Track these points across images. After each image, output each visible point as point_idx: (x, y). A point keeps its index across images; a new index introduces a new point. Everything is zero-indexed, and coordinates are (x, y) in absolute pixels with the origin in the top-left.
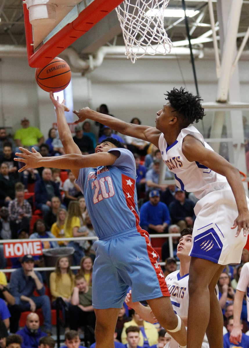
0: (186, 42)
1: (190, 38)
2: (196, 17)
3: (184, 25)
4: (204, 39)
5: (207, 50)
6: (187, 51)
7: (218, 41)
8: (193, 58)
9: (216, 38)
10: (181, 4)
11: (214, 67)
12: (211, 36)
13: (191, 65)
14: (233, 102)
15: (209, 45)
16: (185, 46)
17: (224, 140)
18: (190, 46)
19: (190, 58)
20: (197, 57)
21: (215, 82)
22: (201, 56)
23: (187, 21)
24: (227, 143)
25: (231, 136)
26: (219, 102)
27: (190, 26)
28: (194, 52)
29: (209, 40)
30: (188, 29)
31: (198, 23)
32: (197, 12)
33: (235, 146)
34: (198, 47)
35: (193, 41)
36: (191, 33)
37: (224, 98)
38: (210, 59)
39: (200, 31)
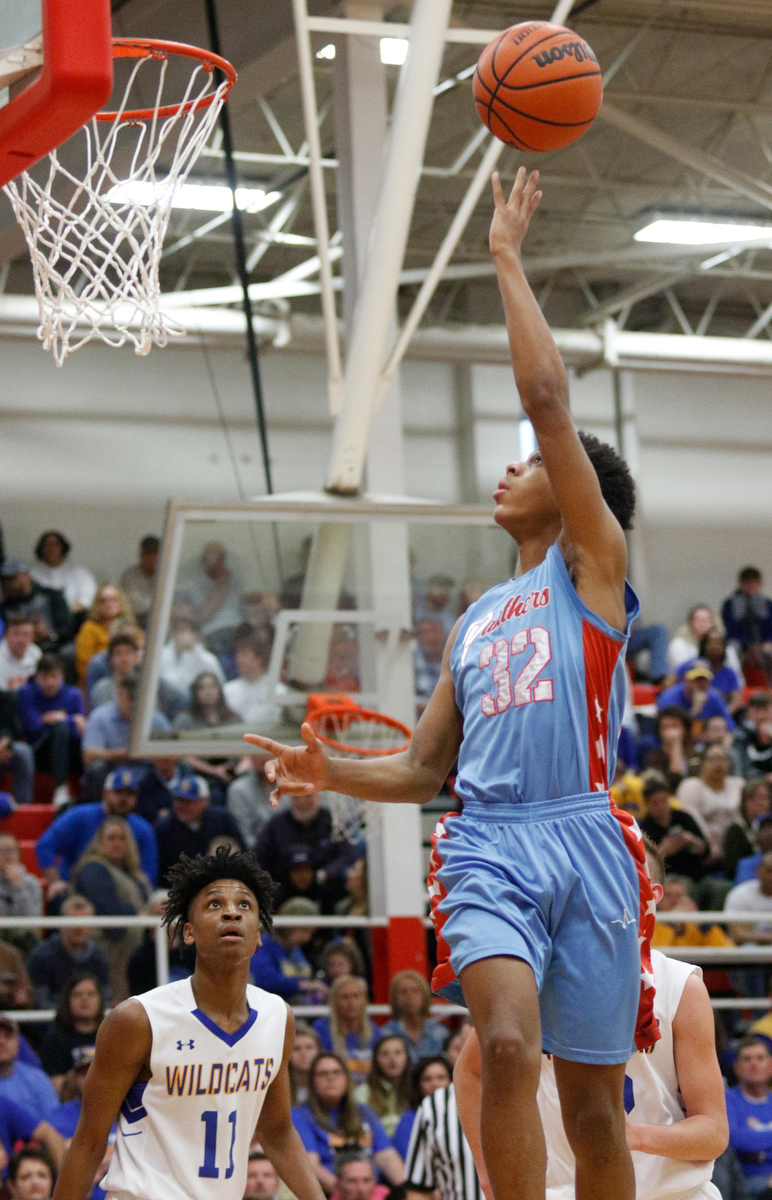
0: (234, 293)
1: (247, 280)
2: (271, 212)
3: (229, 238)
4: (291, 284)
5: (302, 321)
6: (236, 322)
7: (338, 295)
8: (253, 347)
9: (331, 284)
10: (221, 167)
11: (322, 379)
12: (314, 278)
13: (246, 368)
14: (377, 496)
15: (307, 305)
16: (231, 306)
17: (347, 616)
18: (247, 307)
19: (244, 343)
20: (268, 341)
21: (325, 427)
22: (282, 338)
23: (241, 225)
24: (354, 626)
25: (370, 606)
26: (335, 491)
27: (247, 240)
28: (260, 324)
29: (307, 289)
30: (242, 251)
31: (276, 233)
32: (275, 196)
33: (383, 636)
34: (272, 310)
35: (257, 291)
36: (251, 264)
37: (350, 480)
38: (310, 350)
39: (281, 260)
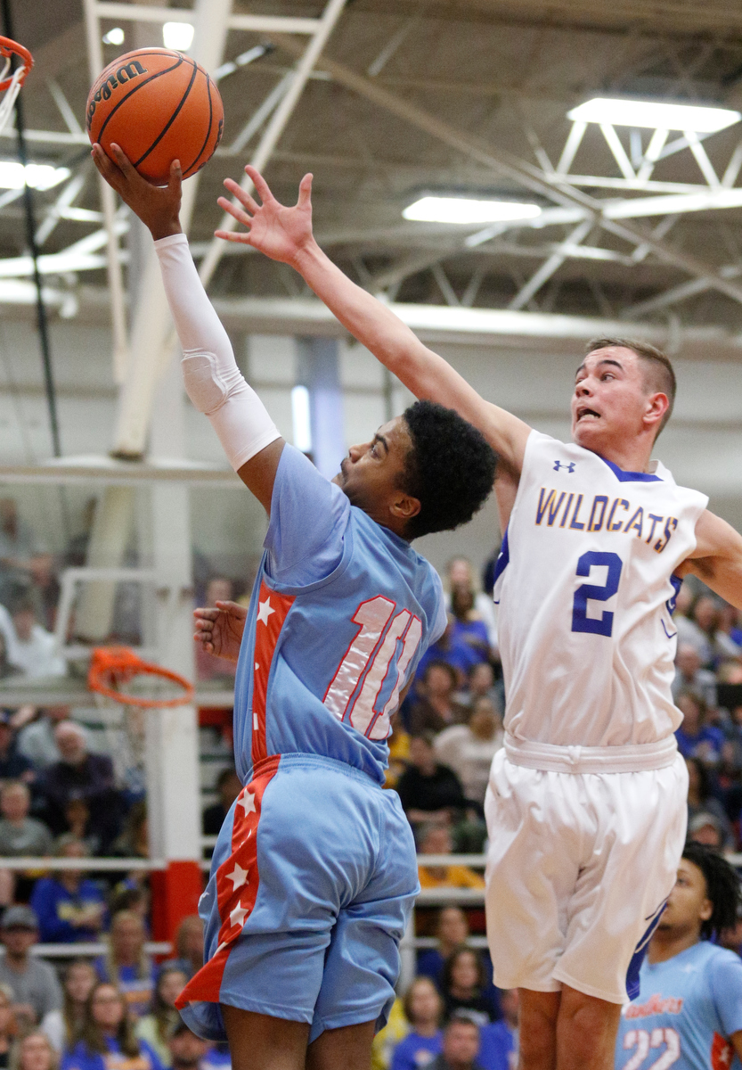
0: (24, 265)
1: (37, 252)
2: (59, 189)
3: (19, 214)
4: (79, 257)
5: (90, 293)
6: (26, 294)
7: (125, 269)
8: (42, 317)
9: (118, 257)
10: (13, 146)
11: (107, 347)
12: (101, 251)
13: (34, 339)
14: (162, 460)
15: (94, 278)
16: (22, 278)
17: (129, 575)
18: (37, 279)
19: (33, 314)
20: (56, 311)
21: (110, 393)
22: (70, 308)
23: (31, 202)
24: (136, 584)
25: (151, 563)
26: (121, 456)
27: (38, 214)
28: (49, 296)
29: (92, 263)
30: (32, 225)
31: (66, 209)
32: (63, 174)
33: (163, 593)
34: (59, 282)
35: (48, 264)
36: (42, 235)
37: (133, 444)
38: (96, 322)
39: (69, 234)
